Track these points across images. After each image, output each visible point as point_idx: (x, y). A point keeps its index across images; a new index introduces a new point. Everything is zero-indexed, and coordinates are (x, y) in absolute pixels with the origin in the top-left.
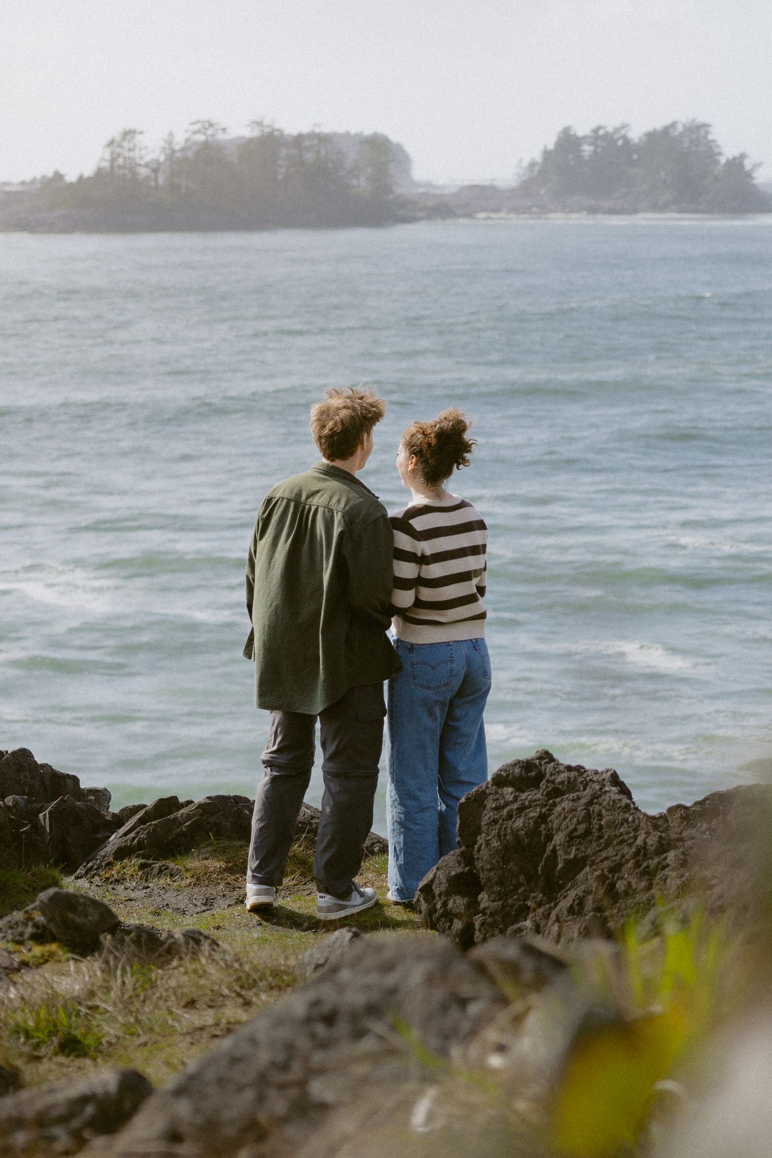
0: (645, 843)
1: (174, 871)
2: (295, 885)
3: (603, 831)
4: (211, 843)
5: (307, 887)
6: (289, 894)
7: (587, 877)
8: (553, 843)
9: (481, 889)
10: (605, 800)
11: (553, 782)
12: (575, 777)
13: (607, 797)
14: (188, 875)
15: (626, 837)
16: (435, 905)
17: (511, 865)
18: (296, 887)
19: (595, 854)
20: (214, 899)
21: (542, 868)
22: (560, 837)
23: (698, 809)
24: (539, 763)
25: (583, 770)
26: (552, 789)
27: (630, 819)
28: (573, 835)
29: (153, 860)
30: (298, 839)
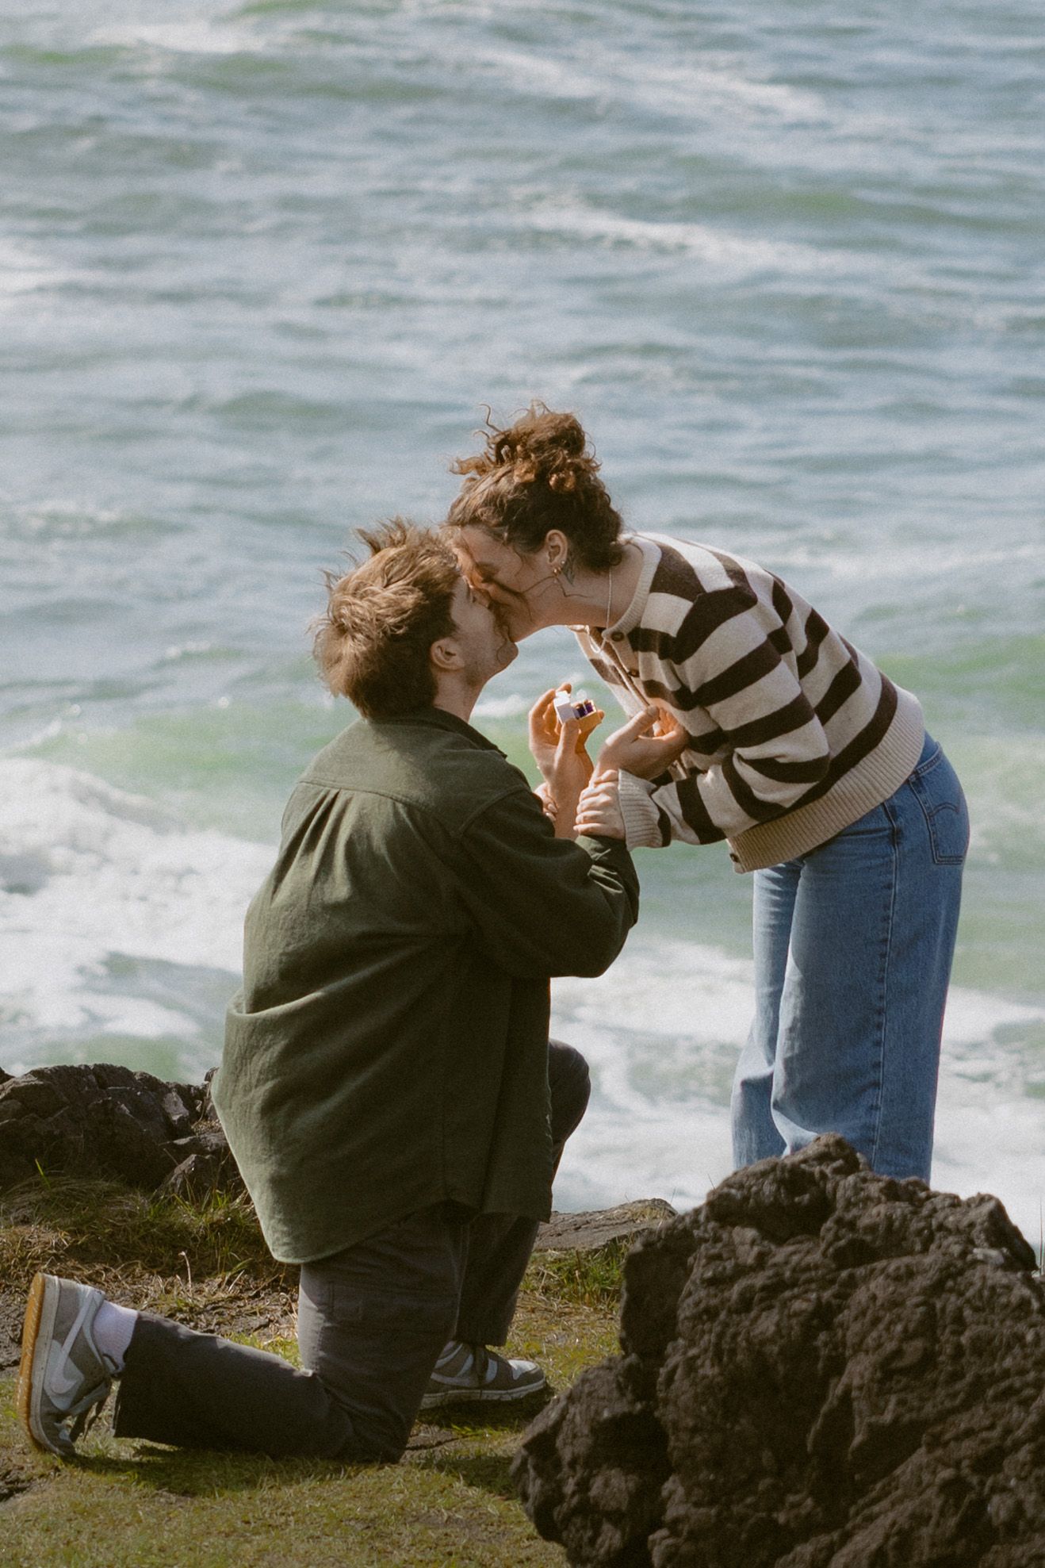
2: (234, 1299)
3: (964, 1361)
4: (37, 1184)
5: (261, 1304)
6: (218, 1324)
7: (920, 1478)
8: (845, 1379)
9: (670, 1471)
10: (972, 1284)
11: (852, 1225)
13: (975, 1275)
15: (1017, 1382)
16: (560, 1484)
17: (744, 1423)
18: (234, 1305)
19: (943, 1417)
21: (815, 1438)
22: (859, 1368)
24: (822, 1172)
25: (923, 1195)
26: (847, 1243)
27: (1029, 1337)
28: (893, 1366)
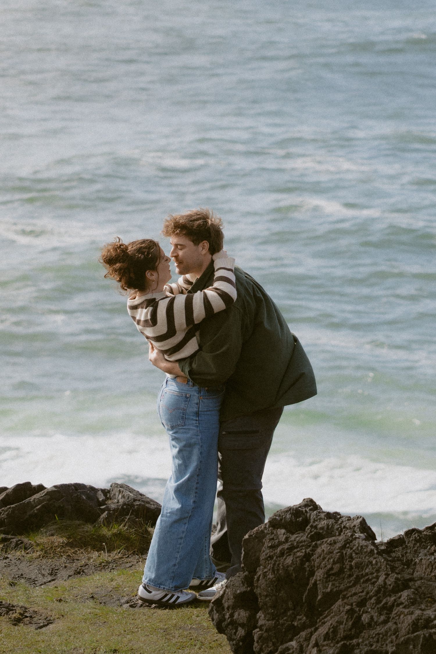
0: (385, 583)
1: (28, 545)
2: (121, 558)
3: (353, 570)
4: (56, 523)
5: (130, 560)
6: (116, 566)
7: (340, 609)
8: (314, 578)
9: (259, 609)
10: (355, 545)
11: (316, 527)
12: (333, 524)
13: (356, 542)
14: (38, 548)
15: (370, 577)
16: (224, 615)
17: (282, 594)
19: (346, 589)
20: (57, 570)
21: (306, 597)
22: (319, 574)
23: (428, 534)
24: (306, 510)
25: (339, 517)
26: (314, 533)
27: (374, 562)
28: (330, 573)
29: (12, 535)
30: (123, 520)
